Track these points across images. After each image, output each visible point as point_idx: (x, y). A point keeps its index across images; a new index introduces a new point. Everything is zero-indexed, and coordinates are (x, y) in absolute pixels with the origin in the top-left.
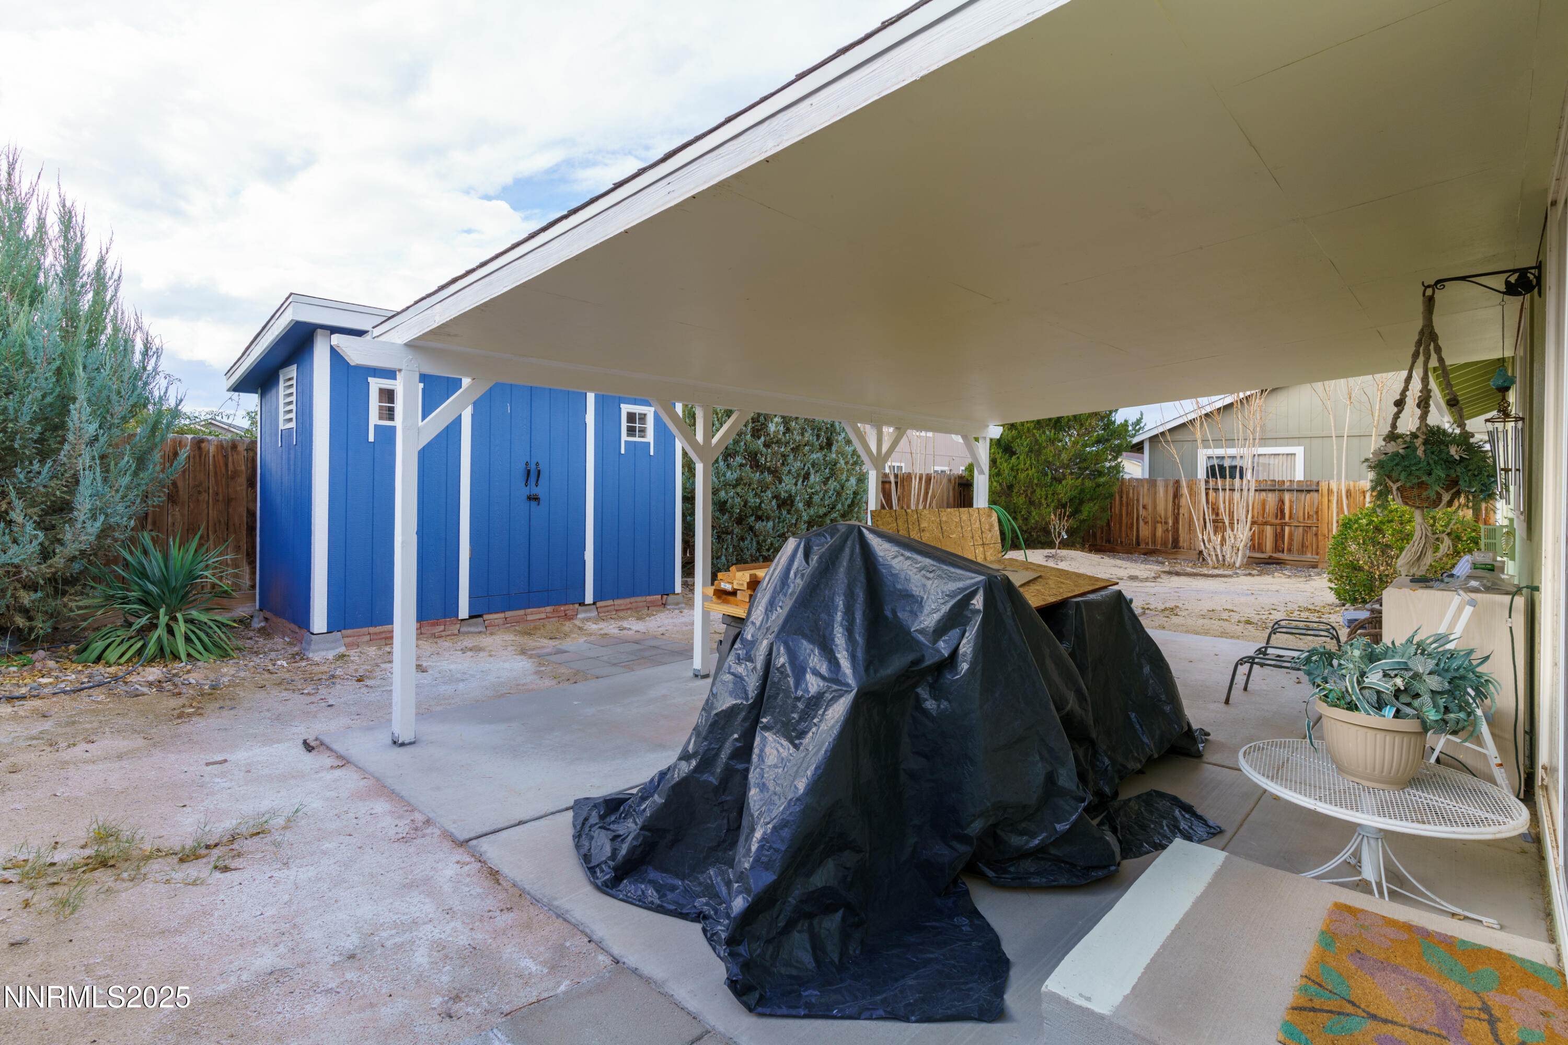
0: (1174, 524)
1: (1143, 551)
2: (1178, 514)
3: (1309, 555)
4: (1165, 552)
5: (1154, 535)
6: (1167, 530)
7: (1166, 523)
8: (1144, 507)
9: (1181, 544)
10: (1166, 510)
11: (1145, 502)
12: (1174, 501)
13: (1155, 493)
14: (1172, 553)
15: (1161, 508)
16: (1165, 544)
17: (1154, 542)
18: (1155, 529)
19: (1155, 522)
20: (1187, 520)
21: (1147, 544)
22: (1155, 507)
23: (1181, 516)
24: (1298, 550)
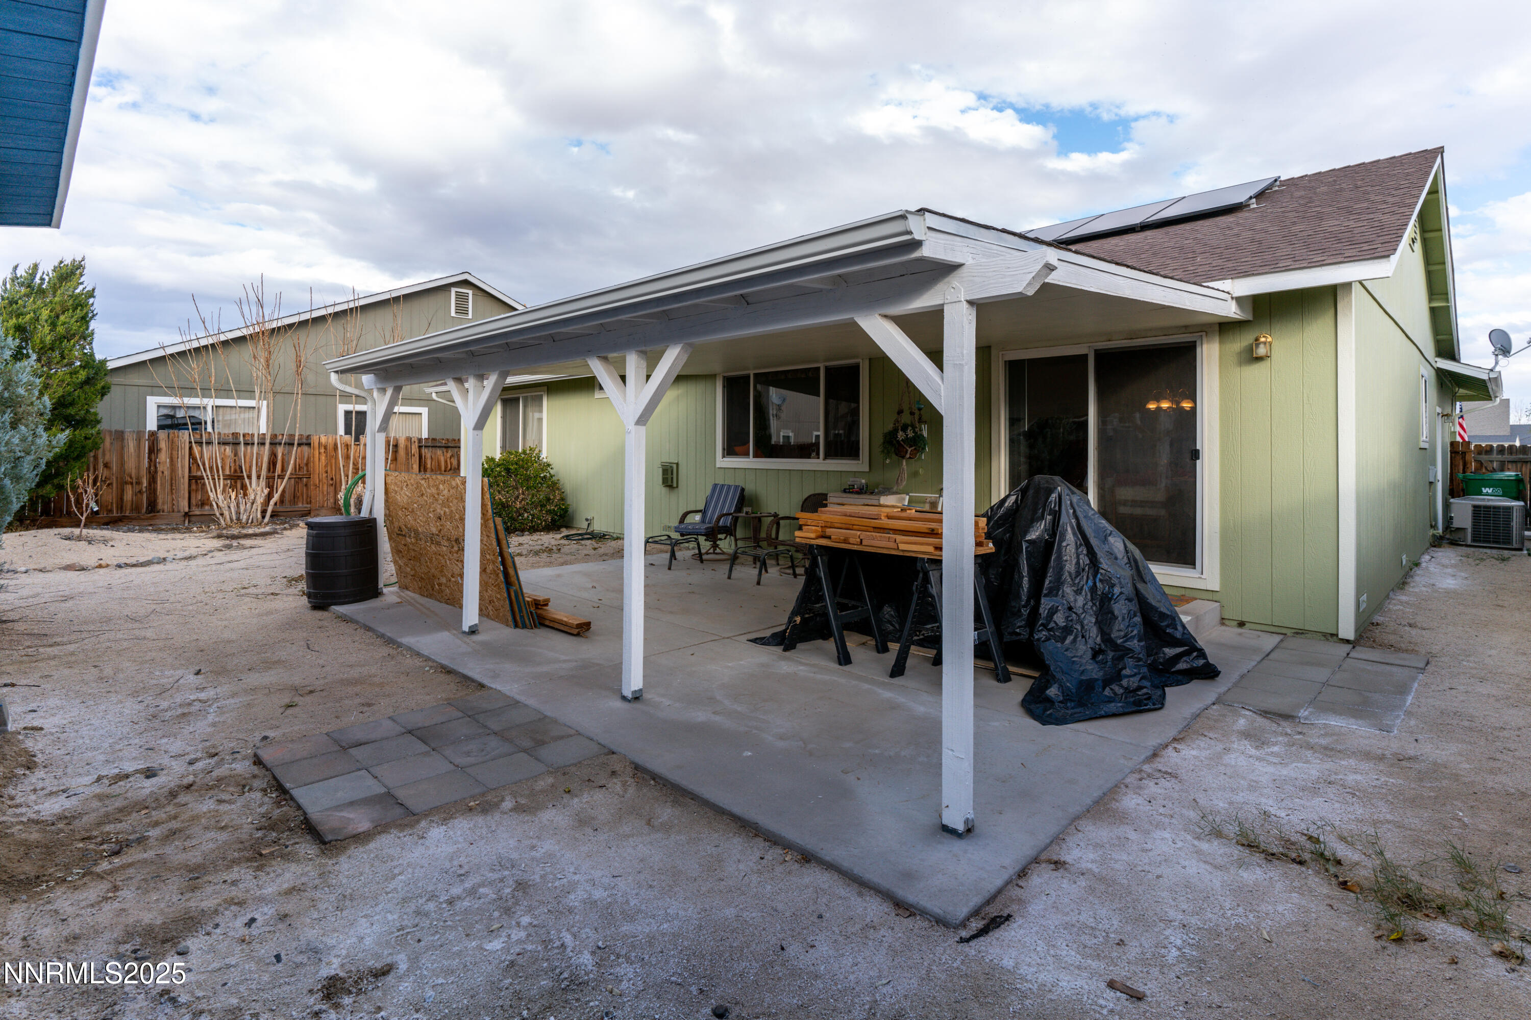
0: (150, 484)
1: (103, 521)
2: (156, 472)
3: (300, 505)
4: (138, 519)
5: (121, 499)
6: (140, 492)
7: (139, 483)
8: (106, 466)
9: (160, 507)
10: (138, 468)
11: (107, 458)
12: (149, 458)
13: (122, 448)
14: (150, 519)
15: (131, 465)
16: (136, 508)
17: (121, 507)
18: (123, 491)
19: (122, 484)
20: (168, 478)
21: (111, 511)
22: (122, 463)
23: (159, 474)
24: (290, 501)
